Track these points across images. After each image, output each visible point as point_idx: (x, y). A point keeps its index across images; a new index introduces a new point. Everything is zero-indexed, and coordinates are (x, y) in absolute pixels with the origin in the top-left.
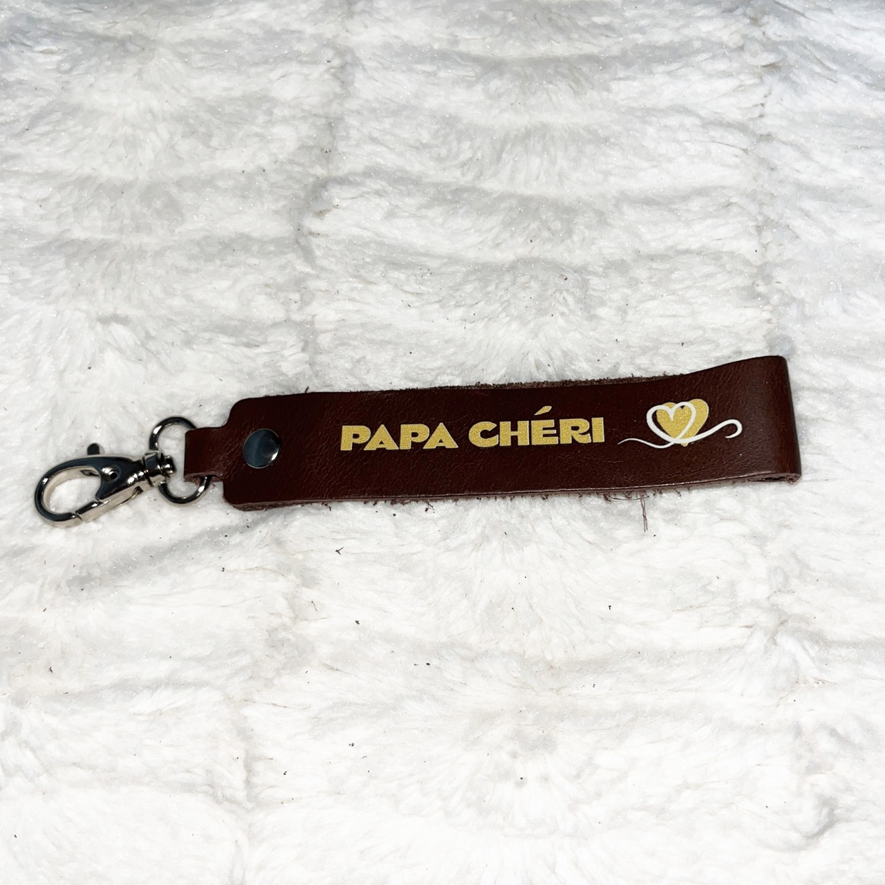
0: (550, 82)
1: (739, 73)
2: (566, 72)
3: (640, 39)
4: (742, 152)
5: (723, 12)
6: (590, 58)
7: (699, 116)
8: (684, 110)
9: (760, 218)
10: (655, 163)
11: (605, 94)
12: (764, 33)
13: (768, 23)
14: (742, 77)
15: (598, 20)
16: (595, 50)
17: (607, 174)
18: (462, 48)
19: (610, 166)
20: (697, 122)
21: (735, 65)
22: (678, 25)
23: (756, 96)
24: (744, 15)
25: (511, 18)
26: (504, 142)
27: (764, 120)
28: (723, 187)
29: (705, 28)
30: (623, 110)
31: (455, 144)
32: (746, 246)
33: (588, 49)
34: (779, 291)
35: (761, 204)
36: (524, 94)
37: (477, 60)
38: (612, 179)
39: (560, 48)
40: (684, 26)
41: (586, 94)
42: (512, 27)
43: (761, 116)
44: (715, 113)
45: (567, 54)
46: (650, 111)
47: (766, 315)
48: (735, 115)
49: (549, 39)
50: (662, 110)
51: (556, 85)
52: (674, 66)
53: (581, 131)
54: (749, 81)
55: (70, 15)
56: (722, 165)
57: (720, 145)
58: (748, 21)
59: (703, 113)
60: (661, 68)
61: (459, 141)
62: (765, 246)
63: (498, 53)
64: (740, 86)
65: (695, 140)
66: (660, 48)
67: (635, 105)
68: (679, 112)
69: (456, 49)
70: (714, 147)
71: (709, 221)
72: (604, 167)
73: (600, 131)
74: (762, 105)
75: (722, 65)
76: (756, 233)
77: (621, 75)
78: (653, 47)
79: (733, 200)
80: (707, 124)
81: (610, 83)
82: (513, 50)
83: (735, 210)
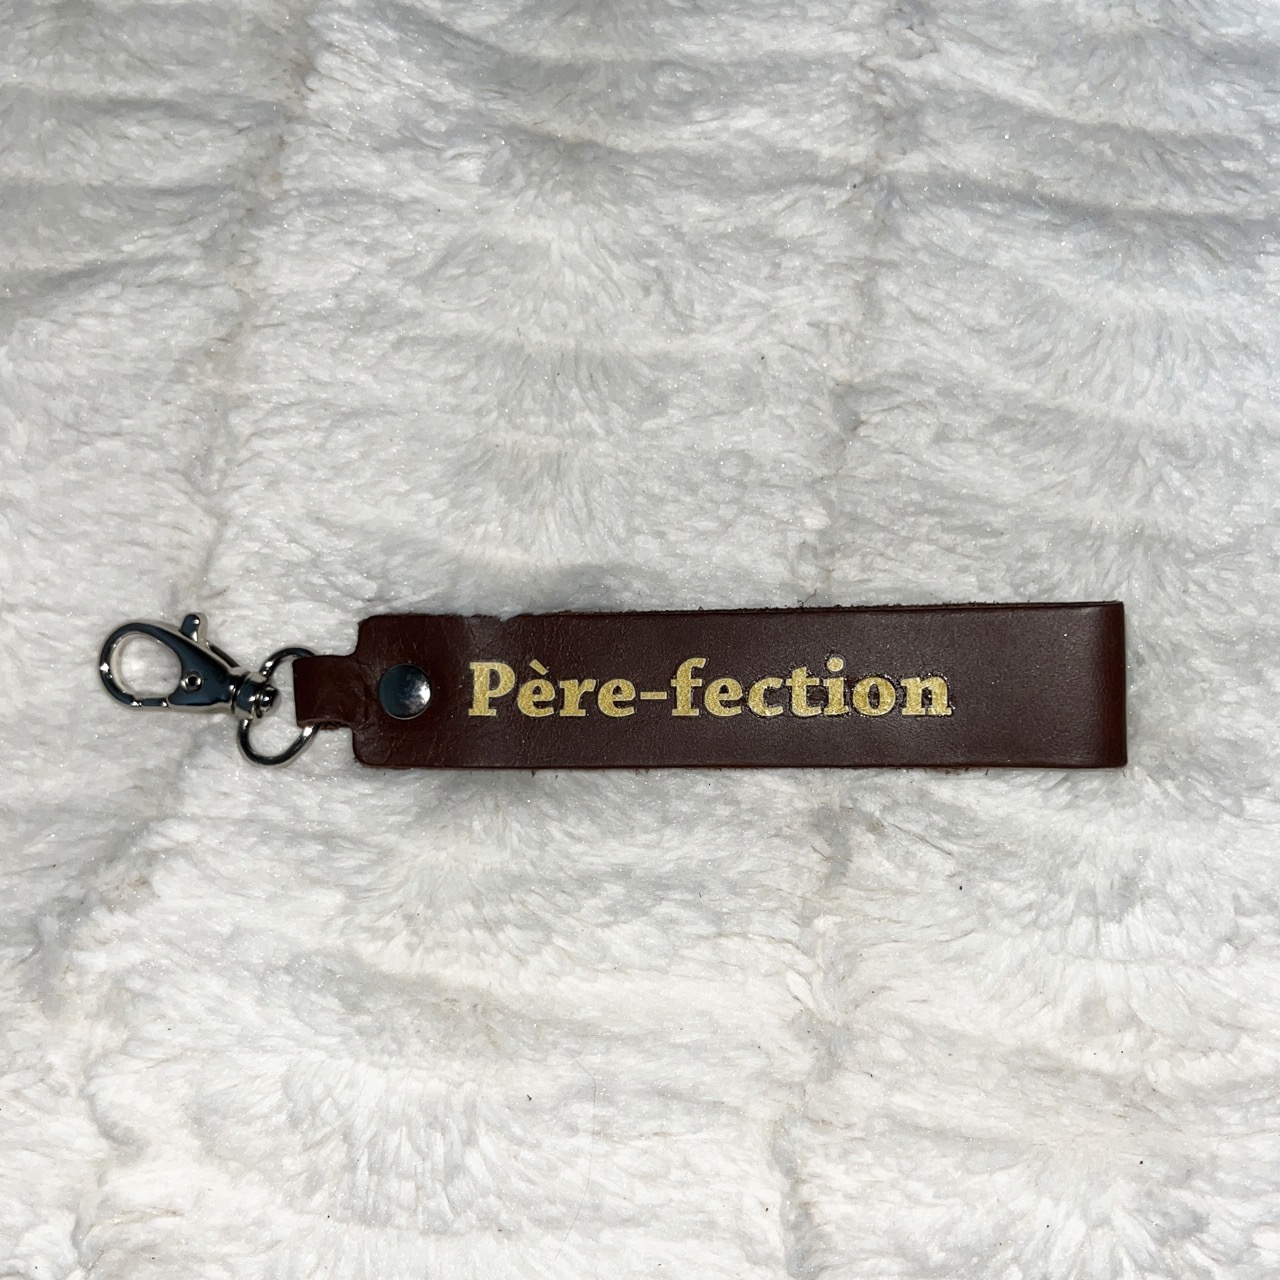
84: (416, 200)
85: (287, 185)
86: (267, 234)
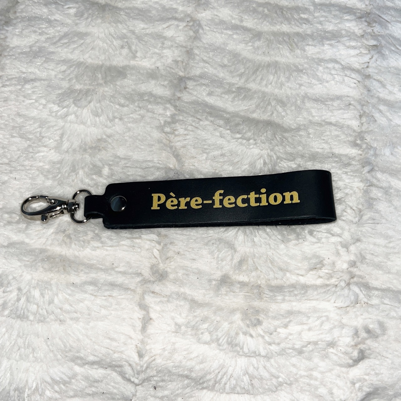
84: (56, 20)
85: (18, 15)
86: (10, 28)
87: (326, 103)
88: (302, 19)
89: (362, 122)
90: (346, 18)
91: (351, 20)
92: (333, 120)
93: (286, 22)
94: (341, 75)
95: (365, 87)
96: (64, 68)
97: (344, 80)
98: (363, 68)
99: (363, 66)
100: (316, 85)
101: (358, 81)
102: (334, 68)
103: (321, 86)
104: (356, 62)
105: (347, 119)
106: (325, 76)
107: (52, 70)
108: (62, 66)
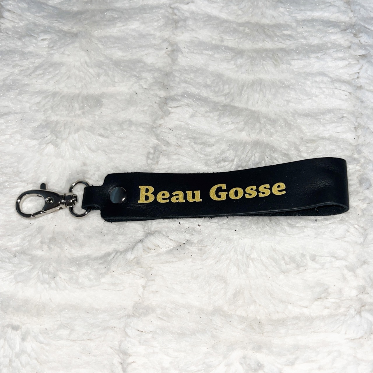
0: (264, 60)
1: (349, 59)
2: (271, 56)
3: (304, 42)
4: (348, 93)
5: (342, 31)
6: (282, 50)
7: (330, 77)
8: (323, 74)
9: (356, 124)
10: (309, 97)
11: (288, 66)
12: (359, 41)
13: (361, 36)
14: (350, 60)
15: (285, 32)
16: (284, 46)
17: (289, 101)
18: (225, 43)
19: (290, 98)
20: (329, 80)
21: (347, 55)
22: (321, 36)
23: (356, 69)
24: (351, 32)
25: (247, 30)
26: (243, 86)
27: (359, 80)
28: (340, 109)
29: (333, 37)
30: (296, 73)
31: (221, 86)
32: (350, 136)
33: (280, 45)
34: (365, 157)
35: (357, 118)
36: (252, 65)
37: (231, 49)
38: (291, 104)
39: (269, 45)
40: (323, 37)
41: (280, 66)
42: (248, 35)
43: (358, 78)
44: (337, 76)
45: (271, 47)
46: (308, 74)
47: (358, 168)
48: (346, 77)
49: (264, 40)
50: (314, 74)
51: (267, 62)
52: (319, 55)
53: (277, 82)
54: (353, 62)
55: (53, 23)
56: (340, 100)
57: (339, 90)
58: (352, 35)
59: (332, 76)
60: (314, 55)
61: (224, 85)
62: (358, 137)
63: (241, 46)
64: (349, 64)
65: (328, 88)
66: (314, 46)
67: (301, 71)
68: (321, 75)
69: (223, 44)
70: (336, 91)
71: (333, 125)
72: (287, 98)
73: (286, 82)
74: (359, 73)
75: (341, 55)
76: (354, 131)
77: (296, 57)
78: (311, 46)
79: (345, 115)
80: (334, 80)
81: (291, 61)
82: (247, 45)
83: (345, 119)
87: (317, 117)
88: (285, 35)
89: (358, 134)
90: (330, 31)
91: (336, 33)
92: (326, 134)
93: (268, 40)
94: (330, 88)
95: (358, 98)
96: (38, 99)
97: (334, 93)
98: (353, 79)
99: (353, 77)
100: (305, 100)
101: (349, 92)
102: (322, 82)
103: (310, 101)
104: (345, 74)
105: (341, 132)
106: (314, 91)
107: (27, 102)
108: (36, 97)
